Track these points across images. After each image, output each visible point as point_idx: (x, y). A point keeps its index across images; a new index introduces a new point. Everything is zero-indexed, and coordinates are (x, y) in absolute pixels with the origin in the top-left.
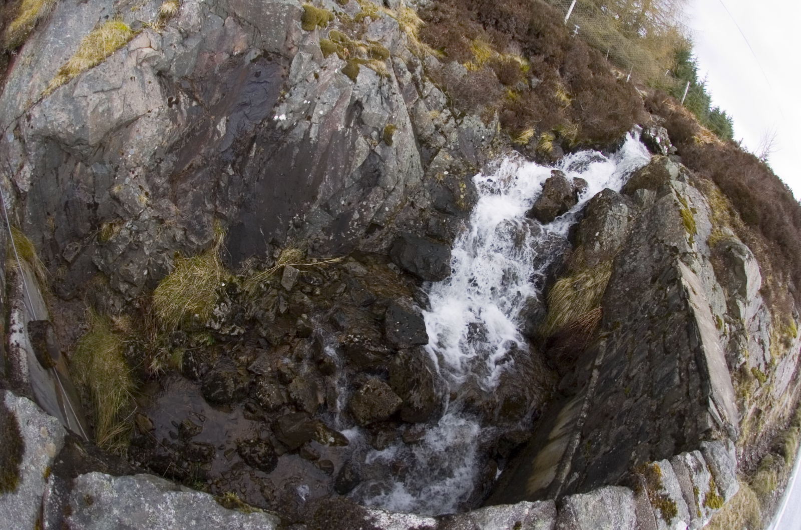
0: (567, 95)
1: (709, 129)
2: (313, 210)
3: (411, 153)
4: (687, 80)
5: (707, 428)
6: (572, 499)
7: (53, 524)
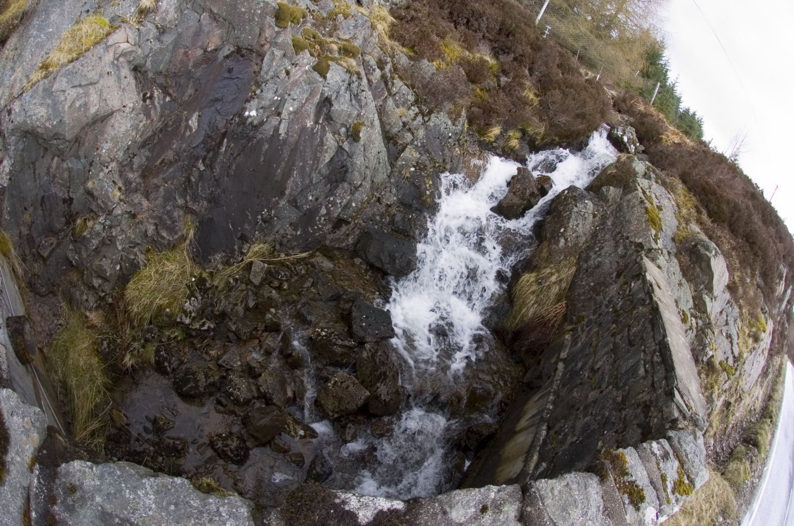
0: (535, 94)
1: (678, 129)
2: (281, 205)
3: (378, 150)
4: (657, 81)
5: (673, 418)
6: (537, 483)
7: (40, 515)
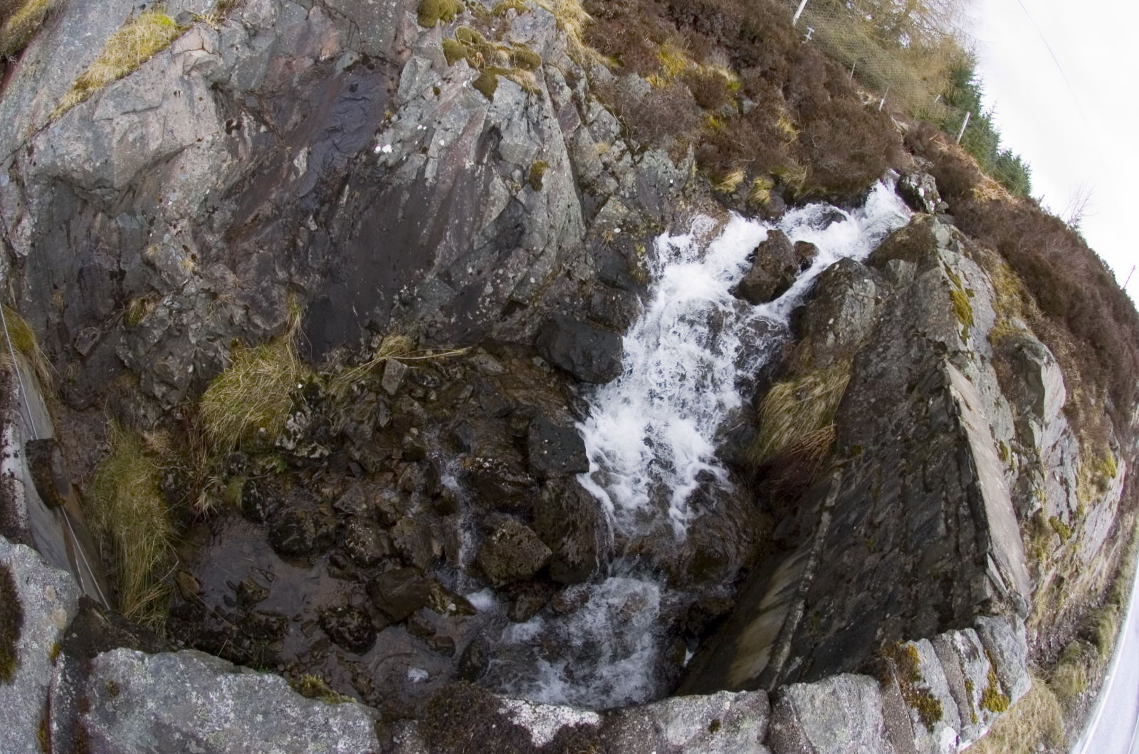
0: (793, 125)
1: (996, 179)
2: (427, 281)
3: (567, 202)
4: (966, 110)
5: (984, 598)
6: (792, 689)
7: (64, 726)
